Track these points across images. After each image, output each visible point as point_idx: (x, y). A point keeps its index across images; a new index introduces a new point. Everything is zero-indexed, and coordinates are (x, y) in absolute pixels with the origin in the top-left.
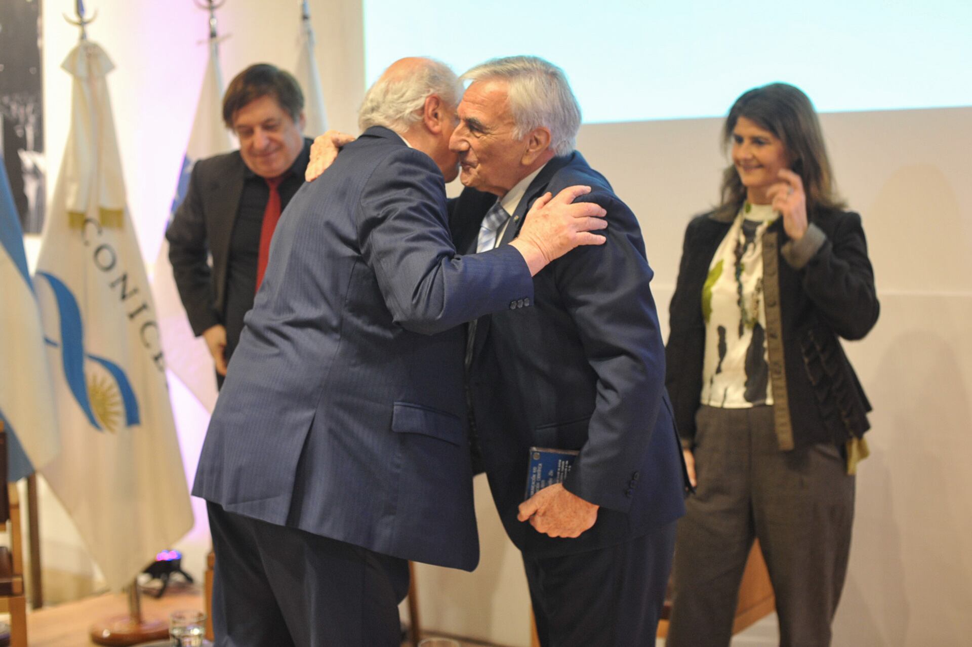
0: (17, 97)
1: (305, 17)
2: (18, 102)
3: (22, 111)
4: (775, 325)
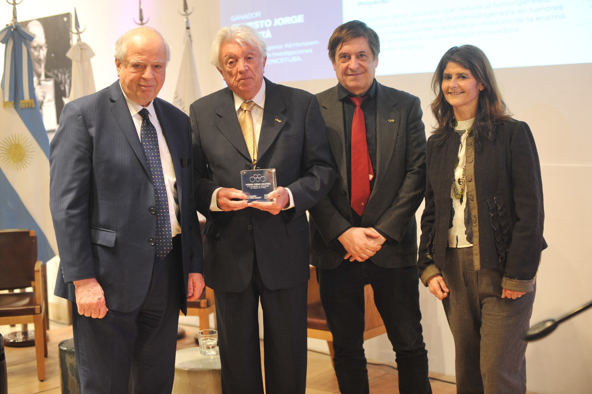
0: (61, 70)
1: (188, 28)
2: (61, 73)
3: (63, 77)
4: (472, 193)
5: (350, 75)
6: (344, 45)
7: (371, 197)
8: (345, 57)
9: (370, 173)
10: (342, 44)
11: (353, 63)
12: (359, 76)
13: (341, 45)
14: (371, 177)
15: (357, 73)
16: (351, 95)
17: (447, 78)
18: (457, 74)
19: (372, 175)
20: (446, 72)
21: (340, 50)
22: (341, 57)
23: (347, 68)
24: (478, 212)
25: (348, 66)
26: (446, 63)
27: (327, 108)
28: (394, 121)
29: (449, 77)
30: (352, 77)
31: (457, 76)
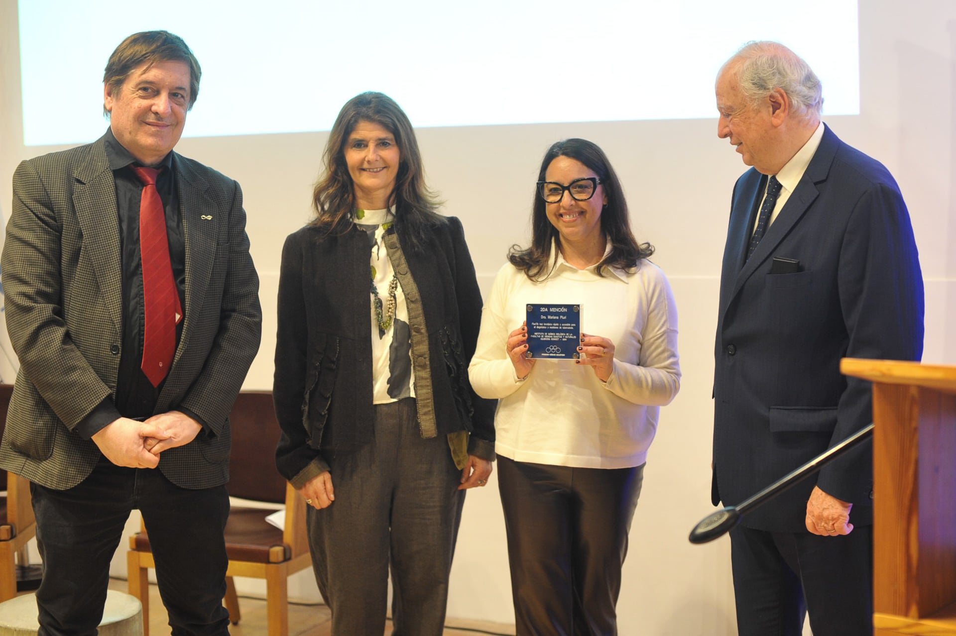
4: (419, 319)
5: (149, 124)
6: (153, 67)
7: (177, 358)
8: (145, 89)
9: (176, 311)
10: (151, 64)
11: (161, 104)
12: (165, 130)
13: (149, 64)
14: (178, 317)
15: (164, 122)
16: (138, 164)
17: (356, 146)
18: (376, 140)
19: (179, 314)
20: (355, 136)
21: (142, 74)
22: (140, 89)
23: (149, 109)
24: (430, 349)
25: (151, 106)
26: (356, 121)
27: (85, 184)
28: (210, 219)
29: (361, 144)
30: (153, 129)
31: (376, 143)
